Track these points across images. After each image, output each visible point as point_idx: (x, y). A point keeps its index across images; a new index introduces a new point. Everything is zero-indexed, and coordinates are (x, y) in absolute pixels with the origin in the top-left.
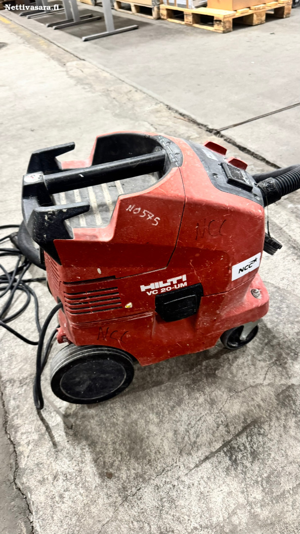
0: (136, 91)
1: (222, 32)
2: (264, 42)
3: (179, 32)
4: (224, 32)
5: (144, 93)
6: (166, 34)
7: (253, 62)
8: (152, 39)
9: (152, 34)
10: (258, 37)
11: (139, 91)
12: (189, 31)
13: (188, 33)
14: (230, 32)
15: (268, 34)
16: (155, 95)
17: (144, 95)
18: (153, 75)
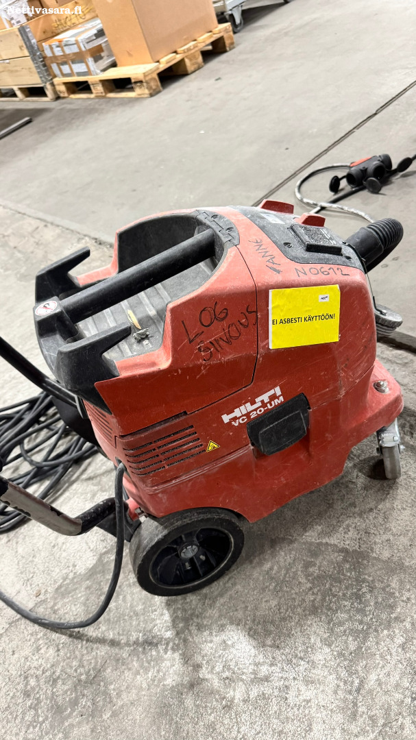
0: (46, 226)
1: (148, 96)
2: (209, 95)
3: (90, 110)
4: (151, 95)
5: (58, 226)
6: (73, 119)
7: (202, 132)
8: (54, 133)
9: (53, 125)
10: (201, 89)
11: (49, 225)
12: (103, 106)
13: (103, 109)
14: (159, 92)
15: (213, 81)
16: (74, 226)
17: (58, 231)
18: (66, 192)
